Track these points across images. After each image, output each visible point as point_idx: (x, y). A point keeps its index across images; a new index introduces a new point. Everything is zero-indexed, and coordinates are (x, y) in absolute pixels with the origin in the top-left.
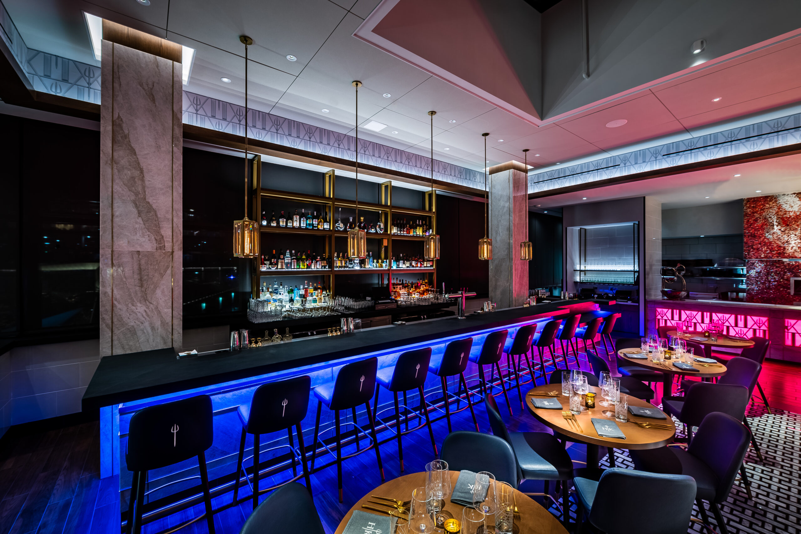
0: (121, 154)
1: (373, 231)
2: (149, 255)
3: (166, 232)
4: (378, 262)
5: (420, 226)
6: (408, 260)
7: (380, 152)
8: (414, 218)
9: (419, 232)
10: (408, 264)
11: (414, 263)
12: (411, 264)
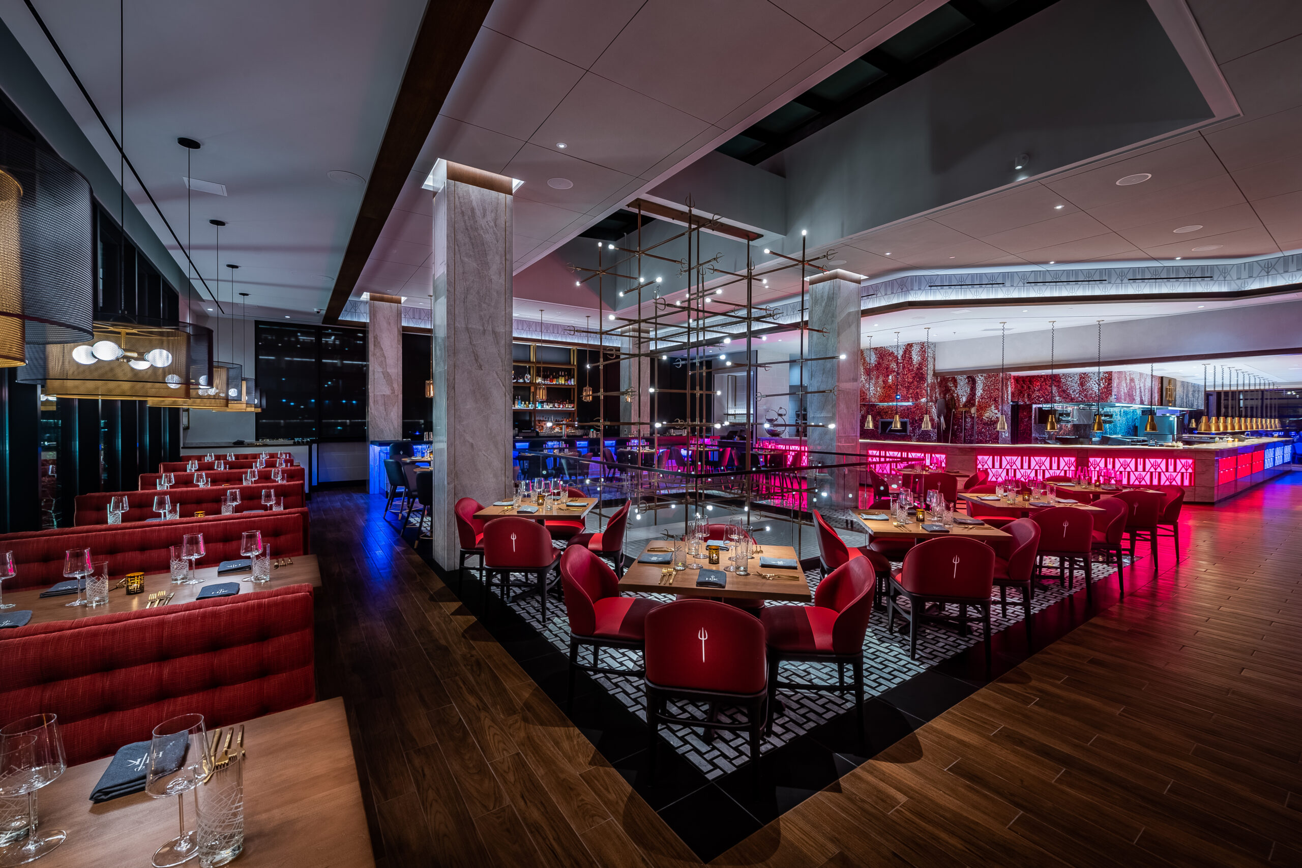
0: (377, 351)
1: (521, 381)
2: (388, 396)
3: (395, 386)
4: (525, 403)
5: (562, 376)
6: (550, 403)
7: (523, 326)
8: (558, 370)
9: (562, 381)
10: (551, 405)
11: (556, 405)
12: (554, 406)
